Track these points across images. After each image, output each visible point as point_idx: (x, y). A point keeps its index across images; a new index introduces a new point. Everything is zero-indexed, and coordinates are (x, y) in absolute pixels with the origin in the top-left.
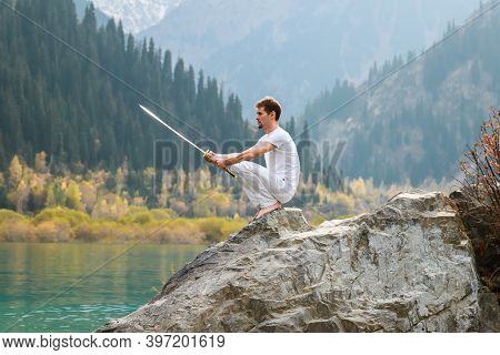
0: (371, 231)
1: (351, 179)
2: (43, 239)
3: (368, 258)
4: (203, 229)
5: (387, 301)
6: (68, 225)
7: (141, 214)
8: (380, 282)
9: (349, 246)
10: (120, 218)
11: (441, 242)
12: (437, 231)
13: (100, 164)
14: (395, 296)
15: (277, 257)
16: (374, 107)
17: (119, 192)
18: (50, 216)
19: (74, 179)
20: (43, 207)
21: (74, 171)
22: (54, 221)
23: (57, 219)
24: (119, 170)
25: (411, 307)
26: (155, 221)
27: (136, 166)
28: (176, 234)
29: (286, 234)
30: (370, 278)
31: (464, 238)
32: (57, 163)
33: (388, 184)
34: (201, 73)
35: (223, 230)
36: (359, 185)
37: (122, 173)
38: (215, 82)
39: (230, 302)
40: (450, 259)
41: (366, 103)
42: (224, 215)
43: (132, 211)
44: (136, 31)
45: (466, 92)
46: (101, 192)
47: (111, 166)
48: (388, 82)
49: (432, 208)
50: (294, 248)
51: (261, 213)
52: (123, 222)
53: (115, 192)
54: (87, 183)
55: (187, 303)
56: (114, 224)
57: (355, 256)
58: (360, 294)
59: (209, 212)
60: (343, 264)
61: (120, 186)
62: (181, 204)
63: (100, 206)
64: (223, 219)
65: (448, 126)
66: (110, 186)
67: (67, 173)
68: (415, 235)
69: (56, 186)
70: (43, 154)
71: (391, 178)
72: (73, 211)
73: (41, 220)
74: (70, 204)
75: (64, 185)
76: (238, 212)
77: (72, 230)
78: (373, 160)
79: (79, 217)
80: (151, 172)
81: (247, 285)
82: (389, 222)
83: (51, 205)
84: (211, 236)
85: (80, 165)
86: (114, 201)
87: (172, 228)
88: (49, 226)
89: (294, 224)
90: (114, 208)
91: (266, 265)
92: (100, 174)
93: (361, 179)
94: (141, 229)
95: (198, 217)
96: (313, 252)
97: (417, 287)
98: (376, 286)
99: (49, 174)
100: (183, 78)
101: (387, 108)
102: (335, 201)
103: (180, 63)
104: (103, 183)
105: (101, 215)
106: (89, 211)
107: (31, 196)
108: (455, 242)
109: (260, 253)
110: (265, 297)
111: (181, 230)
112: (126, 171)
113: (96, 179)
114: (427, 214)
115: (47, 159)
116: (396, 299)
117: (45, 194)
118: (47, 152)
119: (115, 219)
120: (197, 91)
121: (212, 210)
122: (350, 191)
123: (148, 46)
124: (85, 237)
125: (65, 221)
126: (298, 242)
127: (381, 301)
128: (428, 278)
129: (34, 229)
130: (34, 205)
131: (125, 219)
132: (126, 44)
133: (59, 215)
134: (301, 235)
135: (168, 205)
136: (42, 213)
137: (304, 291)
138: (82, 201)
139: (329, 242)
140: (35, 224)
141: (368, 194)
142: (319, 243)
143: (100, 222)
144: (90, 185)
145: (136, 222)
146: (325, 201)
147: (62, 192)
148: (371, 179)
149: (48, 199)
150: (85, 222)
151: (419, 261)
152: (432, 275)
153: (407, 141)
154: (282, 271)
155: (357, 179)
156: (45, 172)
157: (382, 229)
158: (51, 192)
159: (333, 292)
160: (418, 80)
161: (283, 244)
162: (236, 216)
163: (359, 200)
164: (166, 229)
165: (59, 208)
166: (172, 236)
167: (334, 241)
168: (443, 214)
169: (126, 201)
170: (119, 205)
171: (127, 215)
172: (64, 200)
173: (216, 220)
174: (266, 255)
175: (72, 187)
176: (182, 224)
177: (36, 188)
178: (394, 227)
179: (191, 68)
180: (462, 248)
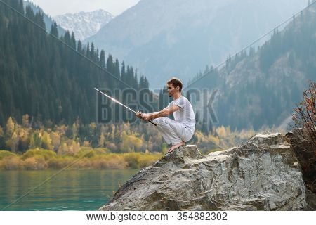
0: (240, 158)
1: (217, 127)
2: (29, 168)
3: (238, 174)
4: (127, 160)
5: (251, 200)
6: (43, 159)
7: (88, 151)
8: (246, 189)
9: (226, 167)
10: (76, 154)
11: (282, 163)
12: (280, 157)
13: (62, 121)
14: (255, 197)
15: (183, 175)
16: (230, 82)
17: (74, 138)
18: (32, 154)
19: (47, 131)
20: (28, 148)
21: (46, 126)
22: (34, 157)
23: (37, 156)
24: (74, 125)
25: (265, 203)
26: (97, 156)
27: (84, 122)
28: (110, 163)
29: (188, 161)
30: (240, 186)
31: (296, 161)
32: (36, 121)
33: (239, 130)
34: (123, 64)
35: (139, 160)
36: (222, 131)
37: (75, 126)
38: (132, 69)
39: (156, 203)
40: (288, 173)
41: (225, 80)
42: (140, 151)
43: (83, 150)
44: (82, 39)
45: (286, 71)
46: (63, 138)
47: (69, 122)
48: (238, 66)
49: (276, 143)
50: (193, 169)
51: (173, 148)
52: (77, 157)
53: (72, 138)
54: (55, 133)
55: (130, 204)
56: (72, 158)
57: (230, 173)
58: (234, 196)
59: (130, 149)
60: (223, 178)
61: (75, 135)
62: (113, 145)
63: (63, 147)
64: (139, 154)
65: (276, 93)
66: (68, 135)
67: (42, 127)
68: (267, 159)
69: (35, 135)
70: (27, 116)
71: (242, 126)
72: (46, 151)
73: (27, 157)
74: (44, 146)
75: (40, 134)
76: (148, 149)
77: (46, 163)
78: (230, 115)
79: (51, 155)
80: (93, 125)
81: (166, 192)
82: (251, 152)
83: (33, 147)
84: (132, 164)
85: (50, 122)
86: (71, 144)
87: (107, 159)
88: (32, 160)
89: (193, 154)
90: (71, 148)
91: (177, 179)
92: (63, 127)
93: (223, 127)
94: (88, 161)
95: (124, 152)
96: (205, 171)
97: (268, 191)
98: (244, 191)
99: (31, 128)
100: (112, 66)
101: (238, 83)
102: (207, 141)
103: (110, 57)
104: (64, 133)
105: (63, 153)
106: (56, 151)
107: (20, 142)
108: (290, 163)
109: (173, 173)
110: (177, 199)
111: (113, 161)
112: (78, 125)
113: (60, 130)
114: (273, 147)
115: (30, 119)
116: (256, 199)
117: (29, 140)
118: (29, 114)
119: (72, 155)
120: (121, 75)
121: (132, 148)
122: (216, 135)
123: (90, 48)
124: (54, 166)
125: (41, 157)
126: (196, 165)
127: (247, 200)
128: (275, 185)
129: (23, 162)
130: (22, 147)
131: (79, 155)
132: (77, 47)
133: (38, 153)
134: (197, 161)
135: (105, 145)
136: (27, 152)
137: (200, 195)
138: (52, 144)
139: (215, 165)
140: (23, 159)
141: (228, 136)
142: (208, 165)
143: (63, 157)
144: (56, 134)
145: (85, 156)
146: (201, 141)
147: (39, 139)
148: (229, 127)
149: (31, 143)
150: (54, 158)
151: (269, 175)
152: (277, 184)
153: (251, 103)
154: (187, 183)
155: (221, 127)
156: (29, 127)
157: (246, 156)
158: (32, 139)
159: (218, 195)
160: (256, 66)
161: (187, 167)
162: (147, 151)
163: (222, 140)
164: (104, 160)
165: (38, 149)
166: (108, 165)
167: (218, 164)
168: (282, 146)
169: (79, 144)
170: (75, 146)
171: (79, 152)
172: (41, 144)
173: (135, 154)
174: (176, 174)
175: (45, 136)
176: (113, 157)
177: (23, 137)
178: (253, 155)
179: (117, 61)
180: (295, 167)
